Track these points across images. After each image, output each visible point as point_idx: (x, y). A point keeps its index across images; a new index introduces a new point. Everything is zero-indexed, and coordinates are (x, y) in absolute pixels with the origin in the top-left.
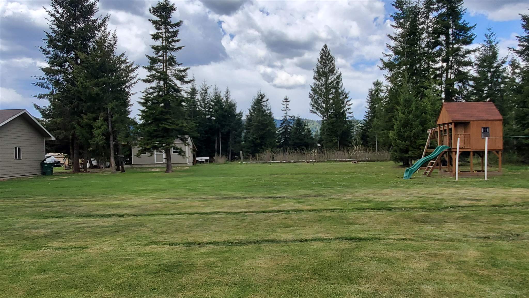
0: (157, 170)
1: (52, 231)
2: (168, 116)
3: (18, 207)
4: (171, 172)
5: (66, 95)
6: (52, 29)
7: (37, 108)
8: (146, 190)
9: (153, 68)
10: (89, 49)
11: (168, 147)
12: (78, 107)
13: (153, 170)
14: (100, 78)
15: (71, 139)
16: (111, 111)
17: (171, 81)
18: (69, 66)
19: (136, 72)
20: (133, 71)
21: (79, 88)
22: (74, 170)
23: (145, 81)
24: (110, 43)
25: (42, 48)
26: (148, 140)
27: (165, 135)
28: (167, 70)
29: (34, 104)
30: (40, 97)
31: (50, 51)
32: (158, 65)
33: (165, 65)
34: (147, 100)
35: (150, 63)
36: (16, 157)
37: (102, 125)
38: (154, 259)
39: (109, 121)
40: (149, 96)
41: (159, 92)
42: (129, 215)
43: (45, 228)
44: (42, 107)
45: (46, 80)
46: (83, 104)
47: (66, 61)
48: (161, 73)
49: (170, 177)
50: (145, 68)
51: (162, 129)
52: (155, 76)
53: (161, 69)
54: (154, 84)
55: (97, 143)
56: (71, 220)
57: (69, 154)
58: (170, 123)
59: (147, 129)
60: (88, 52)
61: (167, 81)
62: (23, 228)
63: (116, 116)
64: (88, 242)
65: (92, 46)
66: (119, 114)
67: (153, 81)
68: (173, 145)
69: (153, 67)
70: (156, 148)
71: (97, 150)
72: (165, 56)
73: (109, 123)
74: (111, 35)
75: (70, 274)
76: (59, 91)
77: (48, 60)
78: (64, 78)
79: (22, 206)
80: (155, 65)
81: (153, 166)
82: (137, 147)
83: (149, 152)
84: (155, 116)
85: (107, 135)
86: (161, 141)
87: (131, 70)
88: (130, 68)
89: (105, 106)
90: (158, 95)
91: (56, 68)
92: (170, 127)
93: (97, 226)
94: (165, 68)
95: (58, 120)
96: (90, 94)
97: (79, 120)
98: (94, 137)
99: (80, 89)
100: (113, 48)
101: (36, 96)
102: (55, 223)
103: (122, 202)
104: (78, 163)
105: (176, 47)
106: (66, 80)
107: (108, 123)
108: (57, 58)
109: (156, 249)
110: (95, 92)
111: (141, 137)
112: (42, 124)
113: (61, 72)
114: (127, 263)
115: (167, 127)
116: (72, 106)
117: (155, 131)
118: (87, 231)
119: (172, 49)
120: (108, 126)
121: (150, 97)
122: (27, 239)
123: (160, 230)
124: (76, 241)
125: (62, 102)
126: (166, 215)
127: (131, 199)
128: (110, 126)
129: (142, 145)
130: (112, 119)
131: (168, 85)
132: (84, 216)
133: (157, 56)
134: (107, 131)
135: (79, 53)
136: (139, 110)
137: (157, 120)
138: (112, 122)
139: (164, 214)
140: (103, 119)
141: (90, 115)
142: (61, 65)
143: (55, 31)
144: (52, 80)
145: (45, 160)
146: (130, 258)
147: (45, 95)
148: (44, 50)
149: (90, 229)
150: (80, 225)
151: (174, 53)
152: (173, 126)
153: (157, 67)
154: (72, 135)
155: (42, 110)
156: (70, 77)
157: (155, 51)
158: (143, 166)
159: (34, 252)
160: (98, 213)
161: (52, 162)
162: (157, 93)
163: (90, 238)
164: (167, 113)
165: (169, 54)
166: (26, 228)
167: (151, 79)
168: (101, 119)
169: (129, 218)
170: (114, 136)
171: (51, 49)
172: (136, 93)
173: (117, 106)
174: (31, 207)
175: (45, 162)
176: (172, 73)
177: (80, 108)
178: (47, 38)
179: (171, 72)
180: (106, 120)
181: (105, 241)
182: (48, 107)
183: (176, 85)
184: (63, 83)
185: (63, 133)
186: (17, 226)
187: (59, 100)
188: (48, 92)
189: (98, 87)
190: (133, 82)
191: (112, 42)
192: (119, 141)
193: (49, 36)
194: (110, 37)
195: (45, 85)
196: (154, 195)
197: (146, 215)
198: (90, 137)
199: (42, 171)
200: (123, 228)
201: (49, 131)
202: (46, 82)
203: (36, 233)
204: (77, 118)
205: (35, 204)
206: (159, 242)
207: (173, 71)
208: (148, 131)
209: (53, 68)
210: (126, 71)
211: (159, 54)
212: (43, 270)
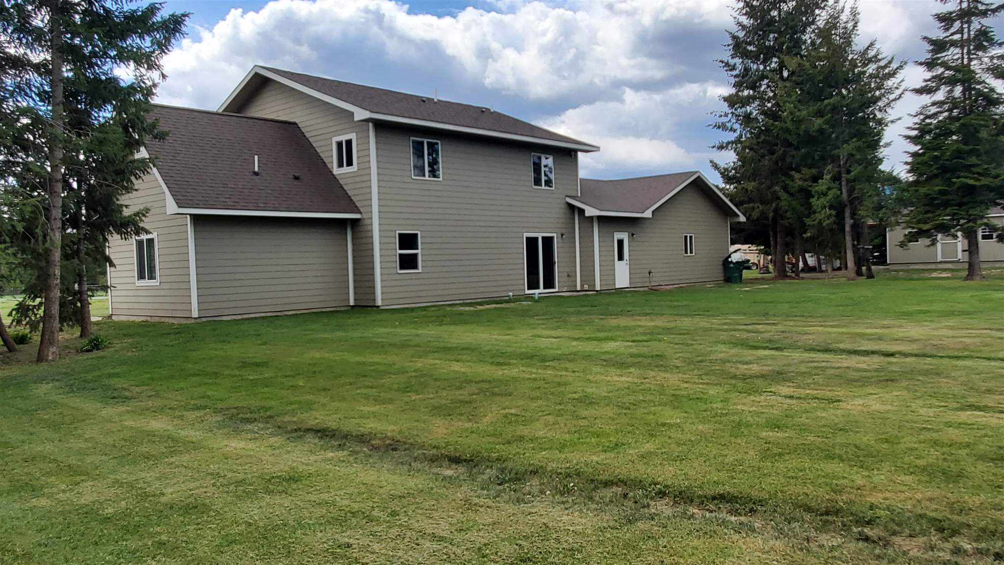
0: (944, 275)
1: (770, 368)
2: (973, 160)
3: (706, 330)
4: (978, 278)
5: (764, 139)
6: (739, 24)
7: (716, 166)
8: (929, 312)
9: (939, 62)
10: (803, 47)
11: (974, 225)
12: (783, 158)
13: (934, 275)
14: (826, 98)
15: (773, 219)
16: (847, 160)
17: (980, 83)
18: (768, 86)
19: (899, 76)
20: (892, 74)
21: (786, 123)
22: (776, 274)
23: (920, 91)
24: (845, 28)
25: (722, 62)
26: (927, 212)
27: (965, 200)
28: (970, 60)
29: (711, 162)
30: (721, 147)
31: (735, 64)
32: (949, 53)
33: (965, 51)
34: (924, 130)
35: (932, 51)
36: (686, 252)
37: (829, 189)
38: (986, 436)
39: (843, 179)
40: (928, 121)
41: (950, 110)
42: (906, 355)
43: (757, 364)
44: (722, 165)
45: (730, 116)
46: (794, 152)
47: (763, 77)
48: (956, 69)
49: (977, 290)
50: (921, 64)
51: (958, 188)
52: (944, 78)
53: (957, 60)
54: (940, 96)
55: (820, 222)
56: (797, 355)
57: (767, 245)
58: (978, 173)
59: (923, 190)
60: (802, 53)
61: (970, 86)
62: (724, 361)
63: (856, 170)
64: (840, 392)
65: (809, 41)
66: (864, 165)
67: (938, 89)
68: (985, 221)
69: (938, 58)
70: (944, 229)
71: (818, 237)
72: (966, 30)
73: (843, 183)
74: (847, 11)
75: (823, 437)
76: (751, 133)
77: (733, 80)
78: (759, 109)
79: (710, 329)
80: (944, 54)
81: (933, 266)
82: (900, 227)
83: (928, 238)
84: (941, 162)
85: (839, 208)
86: (957, 214)
87: (889, 73)
88: (887, 71)
89: (836, 152)
90: (950, 118)
91: (746, 93)
92: (977, 183)
93: (848, 368)
94: (966, 57)
95: (751, 186)
96: (806, 131)
97: (787, 182)
98: (815, 212)
99: (789, 124)
100: (850, 37)
101: (713, 147)
102: (772, 358)
103: (886, 331)
104: (783, 263)
105: (993, 7)
106: (763, 113)
107: (840, 184)
108: (747, 75)
109: (984, 419)
110: (816, 127)
111: (910, 209)
112: (723, 194)
113: (754, 98)
114: (928, 435)
115: (971, 182)
116: (774, 157)
117: (942, 193)
118: (831, 374)
119: (984, 13)
120: (840, 189)
121: (930, 124)
122: (735, 377)
123: (984, 386)
124: (816, 388)
125: (756, 152)
126: (989, 359)
127: (900, 326)
128: (844, 190)
129: (912, 223)
130: (848, 176)
131: (973, 92)
132: (819, 351)
133: (948, 34)
134: (840, 199)
135: (786, 58)
136: (906, 152)
137: (946, 171)
138: (848, 181)
139: (984, 358)
140: (831, 178)
141: (807, 172)
142: (753, 86)
143: (744, 27)
144: (740, 116)
145: (730, 257)
146: (929, 426)
147: (728, 143)
148: (727, 64)
149: (837, 372)
150: (815, 364)
151: (987, 22)
152: (985, 181)
153: (946, 58)
154: (773, 211)
155: (722, 171)
156: (769, 105)
157: (943, 24)
158: (912, 267)
159: (752, 398)
160: (842, 346)
161: (740, 260)
162: (946, 114)
163: (840, 385)
164: (971, 152)
165: (976, 24)
166: (729, 362)
167: (934, 85)
168: (827, 177)
169: (908, 360)
170: (851, 209)
171: (738, 61)
172: (900, 119)
173: (859, 149)
174: (726, 330)
175: (730, 260)
176: (983, 66)
177: (788, 160)
178: (731, 42)
179: (981, 64)
180: (837, 178)
181: (871, 394)
182: (732, 164)
183: (992, 90)
184: (757, 119)
185: (758, 207)
186: (713, 357)
187: (751, 149)
188: (732, 136)
189: (822, 116)
190: (892, 97)
191: (850, 25)
192: (863, 217)
193: (734, 37)
194: (844, 17)
195: (729, 125)
196: (952, 322)
197: (942, 357)
198: (806, 212)
199: (725, 276)
200: (900, 375)
201: (736, 205)
202: (730, 120)
203: (746, 369)
204: (783, 178)
205: (731, 327)
206: (987, 406)
207: (986, 60)
208: (927, 195)
209: (740, 93)
210: (877, 77)
211: (952, 30)
212: (776, 425)
